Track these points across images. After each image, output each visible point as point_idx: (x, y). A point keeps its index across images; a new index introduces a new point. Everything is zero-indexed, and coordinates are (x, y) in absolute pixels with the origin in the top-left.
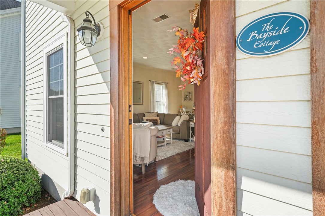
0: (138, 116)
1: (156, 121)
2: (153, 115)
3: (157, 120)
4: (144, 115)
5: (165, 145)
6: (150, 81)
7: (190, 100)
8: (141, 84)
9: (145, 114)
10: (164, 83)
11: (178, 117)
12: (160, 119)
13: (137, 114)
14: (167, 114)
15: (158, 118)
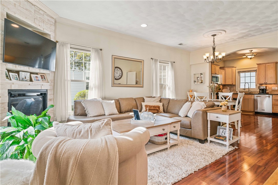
0: (136, 101)
1: (157, 108)
2: (155, 100)
3: (159, 107)
4: (144, 101)
5: (169, 148)
6: (152, 59)
7: (202, 82)
8: (141, 62)
9: (145, 98)
10: (169, 63)
11: (188, 104)
12: (163, 105)
13: (135, 99)
14: (173, 100)
15: (161, 105)
